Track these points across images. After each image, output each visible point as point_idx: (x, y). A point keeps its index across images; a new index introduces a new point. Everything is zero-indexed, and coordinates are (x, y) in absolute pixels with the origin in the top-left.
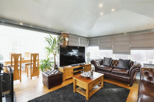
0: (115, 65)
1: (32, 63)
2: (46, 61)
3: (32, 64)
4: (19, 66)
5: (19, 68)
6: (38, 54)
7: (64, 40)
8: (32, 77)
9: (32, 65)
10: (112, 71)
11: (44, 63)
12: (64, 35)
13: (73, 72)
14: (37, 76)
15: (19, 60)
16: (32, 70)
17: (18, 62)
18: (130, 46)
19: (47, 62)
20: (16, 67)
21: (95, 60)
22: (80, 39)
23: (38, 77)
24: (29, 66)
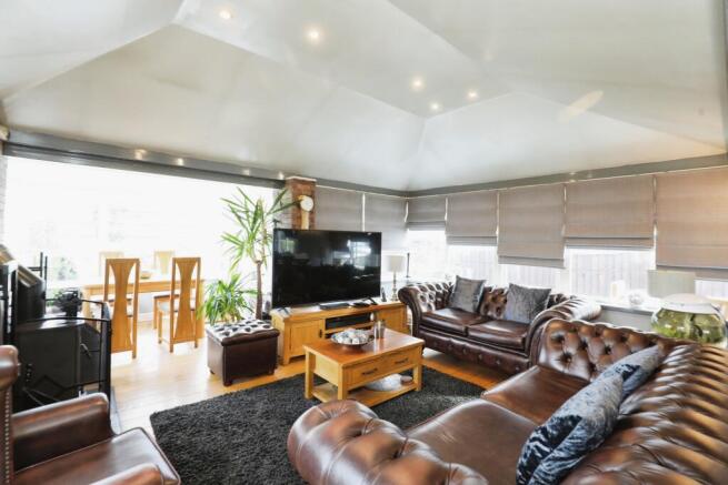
0: (494, 309)
1: (178, 292)
2: (224, 288)
3: (177, 296)
4: (132, 302)
5: (130, 310)
6: (198, 260)
7: (295, 207)
8: (176, 346)
9: (177, 303)
10: (472, 333)
11: (219, 294)
12: (294, 187)
13: (325, 332)
14: (193, 343)
15: (131, 279)
16: (176, 320)
17: (129, 289)
18: (563, 233)
19: (228, 289)
20: (120, 304)
21: (416, 287)
22: (368, 198)
23: (196, 346)
24: (166, 306)
